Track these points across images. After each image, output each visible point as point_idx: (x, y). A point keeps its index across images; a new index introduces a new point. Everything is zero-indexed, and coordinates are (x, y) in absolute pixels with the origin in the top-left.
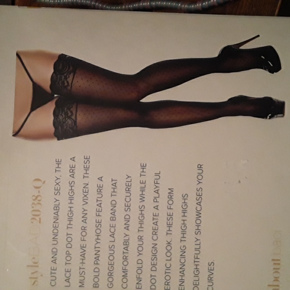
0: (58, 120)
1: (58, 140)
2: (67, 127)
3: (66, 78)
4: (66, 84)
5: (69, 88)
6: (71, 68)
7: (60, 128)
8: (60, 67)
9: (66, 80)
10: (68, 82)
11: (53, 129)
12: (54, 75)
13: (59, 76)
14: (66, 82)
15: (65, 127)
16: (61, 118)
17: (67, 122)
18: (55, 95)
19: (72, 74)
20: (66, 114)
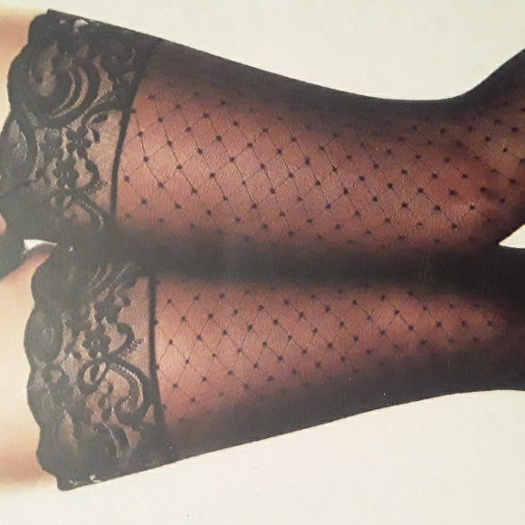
0: (56, 376)
1: (63, 486)
2: (106, 415)
3: (80, 144)
4: (84, 178)
5: (102, 197)
6: (106, 88)
7: (69, 420)
8: (47, 86)
9: (83, 154)
10: (92, 167)
11: (29, 432)
12: (15, 127)
13: (40, 136)
14: (80, 166)
15: (97, 417)
16: (68, 364)
17: (103, 389)
18: (30, 244)
19: (113, 120)
20: (97, 341)
